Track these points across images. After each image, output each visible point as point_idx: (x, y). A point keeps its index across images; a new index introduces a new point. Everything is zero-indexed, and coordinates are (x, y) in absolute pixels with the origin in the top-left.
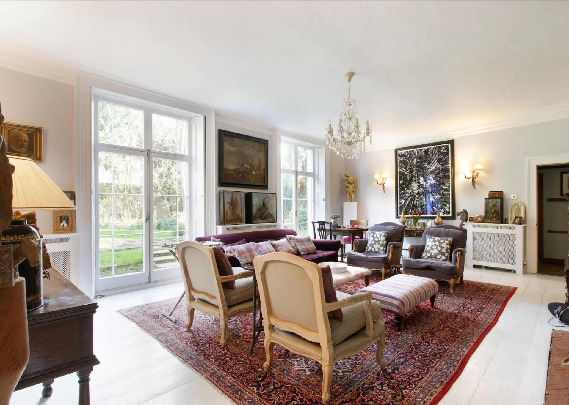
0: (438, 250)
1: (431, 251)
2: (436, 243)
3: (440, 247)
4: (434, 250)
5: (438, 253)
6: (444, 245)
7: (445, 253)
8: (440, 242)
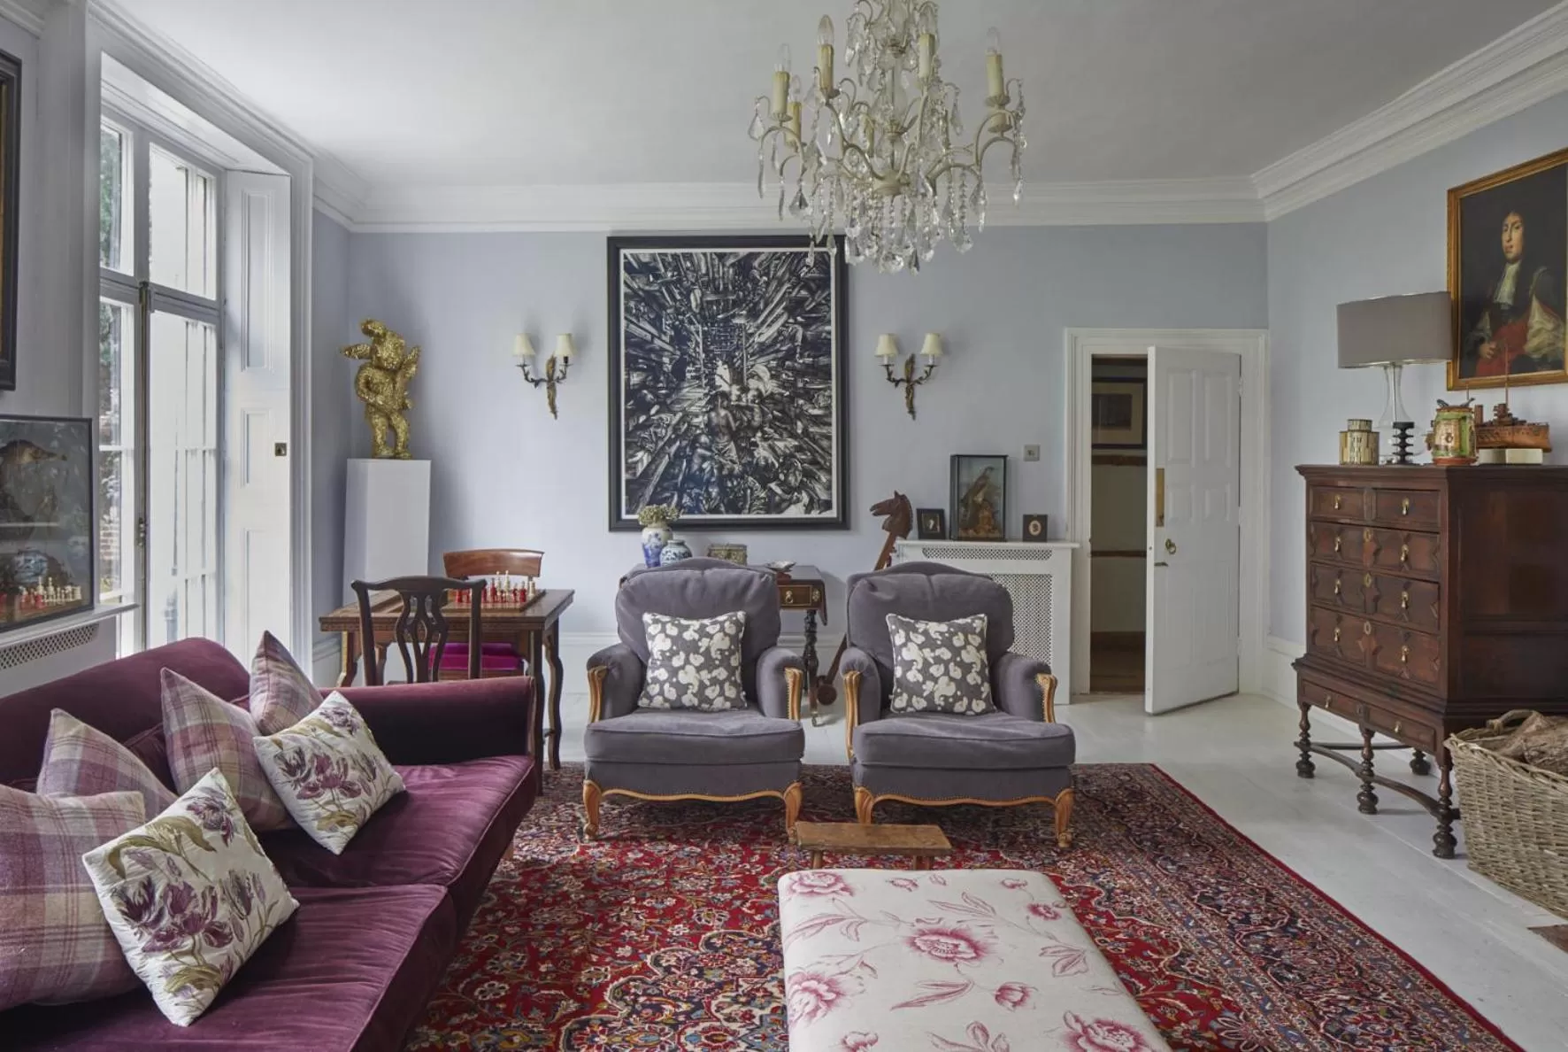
0: (952, 679)
1: (929, 686)
2: (938, 652)
3: (959, 666)
4: (935, 680)
5: (956, 693)
6: (968, 652)
7: (977, 687)
8: (951, 641)
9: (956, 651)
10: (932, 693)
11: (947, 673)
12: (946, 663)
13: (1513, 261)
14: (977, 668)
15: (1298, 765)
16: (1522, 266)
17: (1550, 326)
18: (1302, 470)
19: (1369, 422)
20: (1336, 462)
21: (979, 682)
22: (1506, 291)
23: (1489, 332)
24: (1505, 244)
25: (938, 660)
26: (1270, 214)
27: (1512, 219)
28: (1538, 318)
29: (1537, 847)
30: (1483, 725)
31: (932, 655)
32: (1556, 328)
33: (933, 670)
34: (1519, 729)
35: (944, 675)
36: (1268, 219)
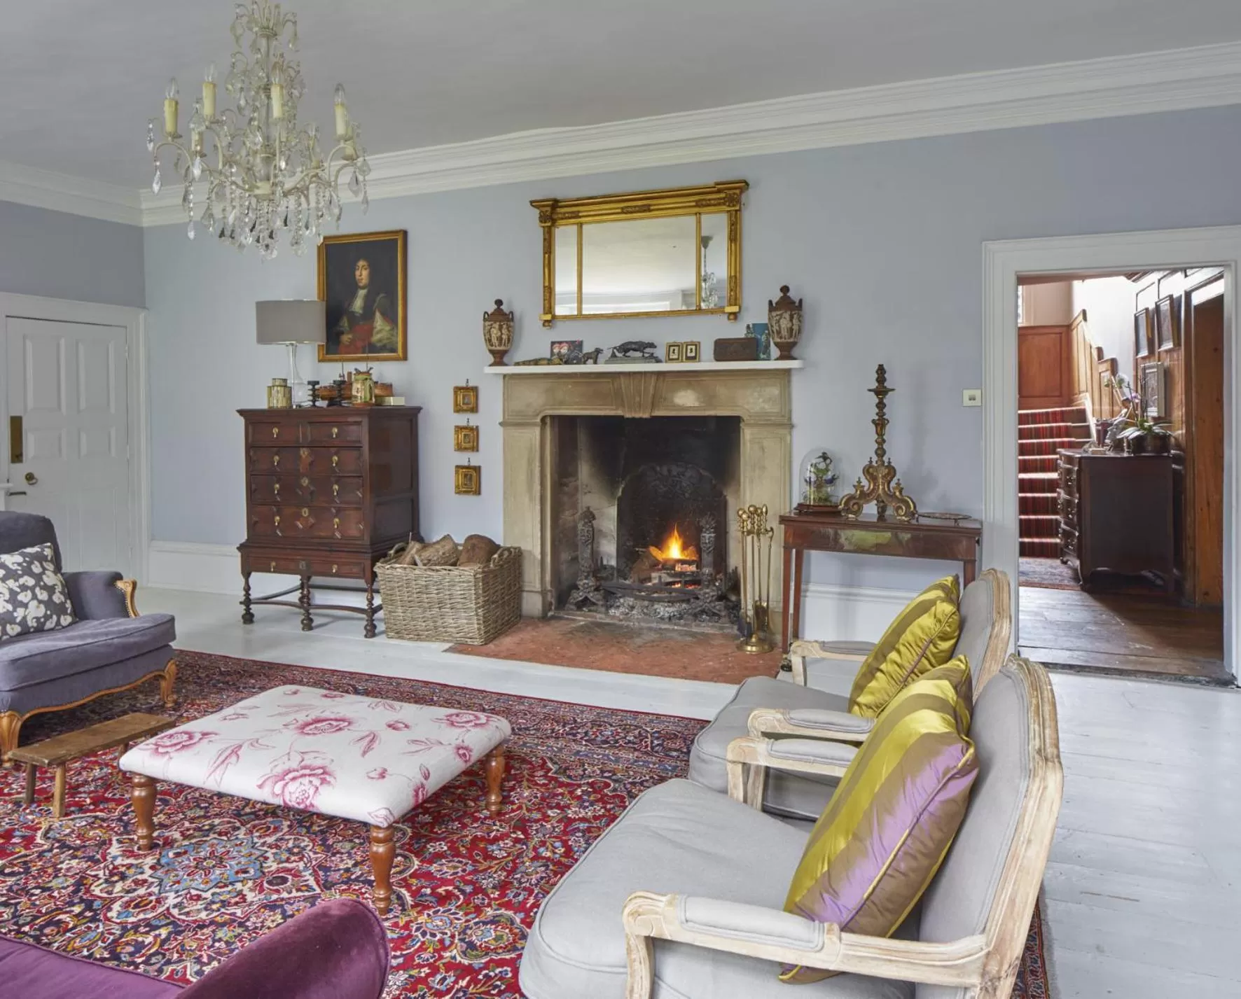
0: (40, 602)
1: (20, 613)
2: (22, 581)
3: (44, 589)
4: (25, 606)
5: (46, 613)
6: (48, 577)
7: (63, 604)
8: (31, 570)
9: (38, 578)
10: (24, 618)
11: (34, 597)
12: (32, 589)
13: (363, 288)
14: (59, 589)
15: (243, 617)
16: (369, 292)
17: (388, 328)
18: (241, 412)
19: (285, 380)
20: (264, 406)
21: (63, 600)
22: (358, 305)
23: (348, 329)
24: (357, 277)
25: (24, 588)
26: (146, 222)
27: (361, 263)
28: (379, 322)
29: (438, 610)
30: (385, 555)
31: (17, 584)
32: (392, 329)
33: (21, 597)
34: (406, 553)
35: (32, 599)
36: (145, 225)
